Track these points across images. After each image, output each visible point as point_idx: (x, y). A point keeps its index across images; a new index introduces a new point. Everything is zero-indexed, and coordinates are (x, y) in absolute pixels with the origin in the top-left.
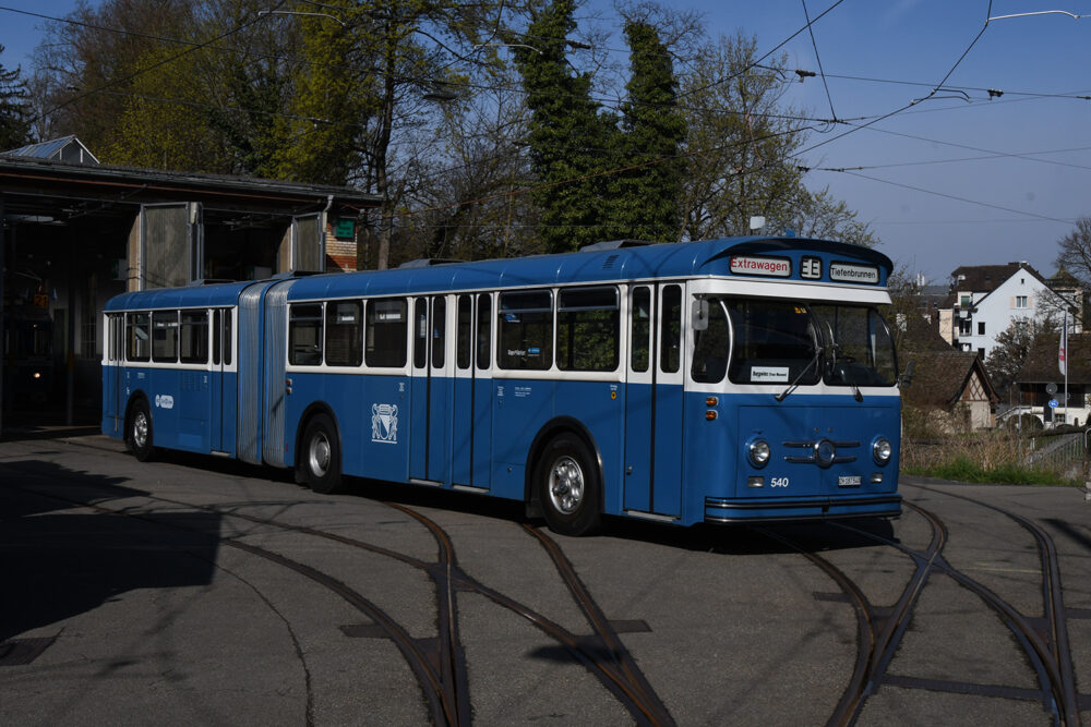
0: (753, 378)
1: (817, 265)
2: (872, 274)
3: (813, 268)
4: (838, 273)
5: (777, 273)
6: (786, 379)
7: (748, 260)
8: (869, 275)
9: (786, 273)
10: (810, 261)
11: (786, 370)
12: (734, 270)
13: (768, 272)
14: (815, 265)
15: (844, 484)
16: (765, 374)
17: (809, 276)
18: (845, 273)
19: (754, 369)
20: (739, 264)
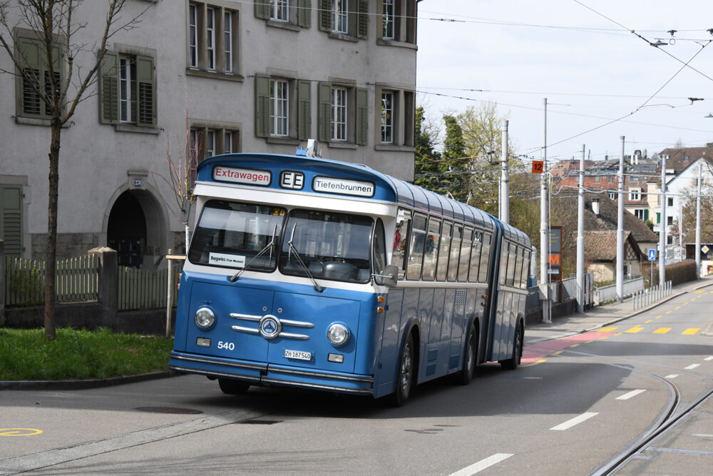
0: (211, 262)
1: (301, 178)
2: (368, 188)
3: (295, 180)
4: (325, 185)
5: (258, 182)
6: (243, 265)
7: (232, 170)
8: (364, 189)
9: (266, 183)
10: (293, 174)
11: (243, 258)
12: (217, 178)
13: (251, 181)
14: (298, 178)
15: (292, 357)
16: (222, 259)
17: (291, 186)
18: (333, 186)
19: (212, 254)
20: (222, 173)
